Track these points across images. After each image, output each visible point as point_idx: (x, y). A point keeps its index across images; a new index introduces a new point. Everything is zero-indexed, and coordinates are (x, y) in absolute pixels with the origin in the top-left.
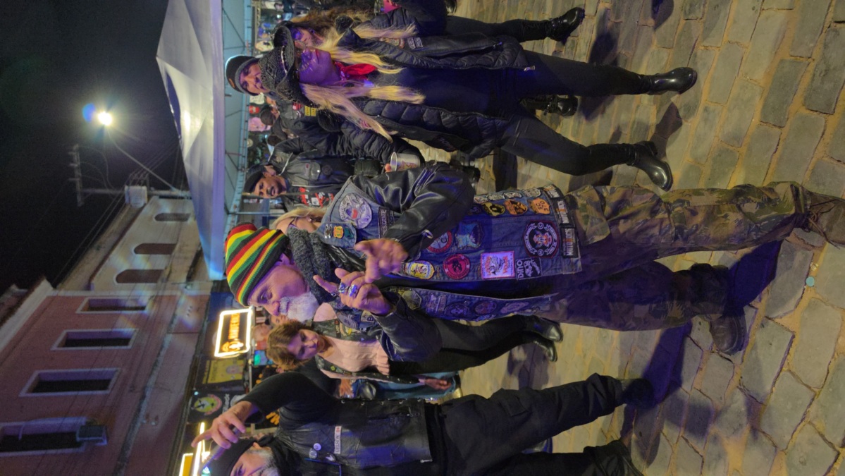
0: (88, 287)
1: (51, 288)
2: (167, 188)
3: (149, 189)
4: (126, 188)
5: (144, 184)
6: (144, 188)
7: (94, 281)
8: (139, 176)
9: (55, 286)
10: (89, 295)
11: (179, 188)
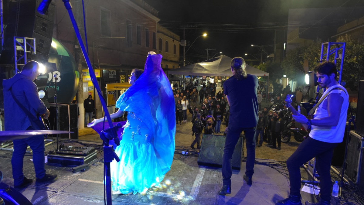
0: (158, 32)
1: (158, 21)
2: (185, 51)
3: (185, 46)
4: (186, 40)
5: (187, 45)
6: (186, 45)
7: (160, 33)
8: (189, 44)
9: (159, 22)
10: (156, 32)
11: (185, 54)
